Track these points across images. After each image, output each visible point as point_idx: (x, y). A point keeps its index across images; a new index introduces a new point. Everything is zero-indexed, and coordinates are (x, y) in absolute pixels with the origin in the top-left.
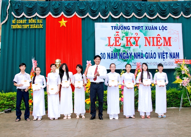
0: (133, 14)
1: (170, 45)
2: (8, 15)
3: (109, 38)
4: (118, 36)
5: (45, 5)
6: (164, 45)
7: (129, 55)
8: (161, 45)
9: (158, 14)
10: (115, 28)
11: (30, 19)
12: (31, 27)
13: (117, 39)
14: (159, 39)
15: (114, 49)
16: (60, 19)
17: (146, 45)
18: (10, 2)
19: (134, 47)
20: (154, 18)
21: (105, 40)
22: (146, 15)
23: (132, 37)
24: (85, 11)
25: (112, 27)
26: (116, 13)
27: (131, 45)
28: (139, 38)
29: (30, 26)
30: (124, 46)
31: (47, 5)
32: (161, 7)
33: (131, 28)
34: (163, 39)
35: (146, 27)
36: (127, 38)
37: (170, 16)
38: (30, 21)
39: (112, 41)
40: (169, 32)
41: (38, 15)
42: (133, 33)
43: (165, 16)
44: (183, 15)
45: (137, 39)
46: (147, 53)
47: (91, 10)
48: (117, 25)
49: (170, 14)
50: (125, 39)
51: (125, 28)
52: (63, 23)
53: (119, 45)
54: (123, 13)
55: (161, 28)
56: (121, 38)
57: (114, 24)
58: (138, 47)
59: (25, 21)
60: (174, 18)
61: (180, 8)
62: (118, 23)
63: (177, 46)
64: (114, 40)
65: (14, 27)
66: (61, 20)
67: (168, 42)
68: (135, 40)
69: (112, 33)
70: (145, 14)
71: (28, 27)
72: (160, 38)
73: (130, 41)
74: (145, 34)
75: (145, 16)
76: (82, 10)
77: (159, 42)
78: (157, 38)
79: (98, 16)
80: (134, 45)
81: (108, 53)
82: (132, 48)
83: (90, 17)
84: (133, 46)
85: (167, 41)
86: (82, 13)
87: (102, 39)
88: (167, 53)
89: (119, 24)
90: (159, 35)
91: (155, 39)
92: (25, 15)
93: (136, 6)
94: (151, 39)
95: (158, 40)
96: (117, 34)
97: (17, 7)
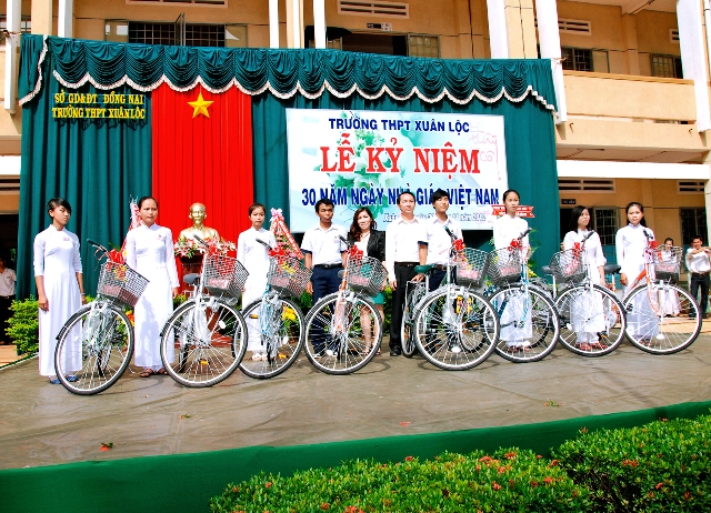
0: (385, 88)
1: (476, 171)
2: (40, 78)
3: (325, 150)
4: (346, 145)
5: (151, 54)
6: (463, 171)
7: (376, 194)
8: (454, 170)
9: (446, 91)
10: (340, 123)
11: (108, 92)
12: (111, 116)
13: (346, 153)
14: (448, 154)
15: (337, 178)
16: (192, 95)
17: (417, 170)
18: (47, 41)
19: (388, 174)
20: (437, 100)
21: (314, 154)
22: (417, 92)
23: (382, 149)
24: (262, 76)
25: (332, 120)
26: (341, 85)
27: (381, 169)
28: (400, 150)
29: (107, 113)
30: (362, 172)
31: (155, 56)
32: (454, 73)
33: (380, 125)
34: (459, 155)
35: (418, 125)
36: (370, 150)
37: (475, 97)
38: (107, 99)
39: (333, 159)
40: (474, 137)
41: (130, 83)
42: (384, 137)
43: (463, 97)
44: (507, 96)
45: (395, 153)
46: (420, 190)
47: (277, 73)
48: (345, 115)
49: (475, 93)
50: (365, 153)
51: (366, 124)
52: (200, 105)
53: (351, 169)
54: (359, 85)
55: (453, 127)
56: (356, 150)
57: (337, 114)
58: (398, 174)
59: (91, 97)
60: (484, 103)
61: (500, 77)
62: (347, 112)
63: (494, 174)
64: (338, 154)
65: (61, 113)
66: (195, 99)
67: (471, 162)
68: (391, 155)
69: (333, 138)
70: (415, 90)
71: (101, 115)
72: (453, 151)
73: (377, 158)
74: (414, 142)
75: (415, 95)
76: (252, 73)
77: (448, 163)
78: (445, 152)
79: (294, 92)
80: (388, 170)
81: (322, 190)
82: (383, 176)
83: (274, 92)
84: (384, 170)
85: (469, 158)
86: (254, 80)
87: (306, 151)
88: (469, 191)
89: (349, 114)
90: (448, 144)
91: (440, 155)
92: (92, 81)
93: (392, 68)
94: (431, 154)
95: (448, 157)
96: (344, 139)
97: (67, 58)
